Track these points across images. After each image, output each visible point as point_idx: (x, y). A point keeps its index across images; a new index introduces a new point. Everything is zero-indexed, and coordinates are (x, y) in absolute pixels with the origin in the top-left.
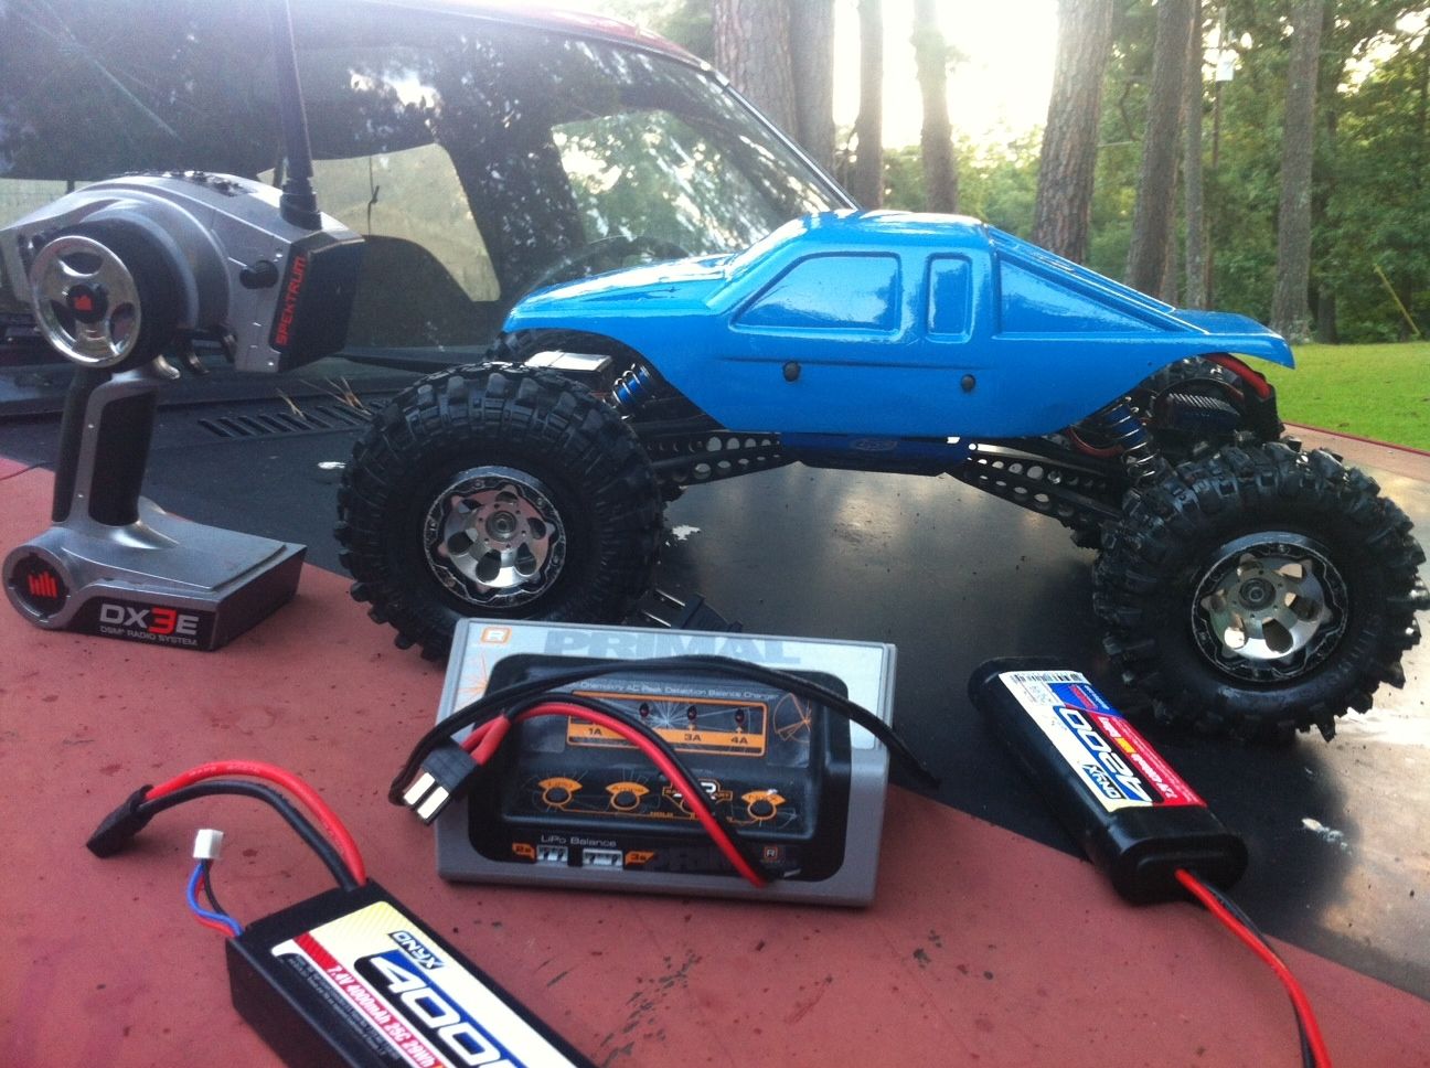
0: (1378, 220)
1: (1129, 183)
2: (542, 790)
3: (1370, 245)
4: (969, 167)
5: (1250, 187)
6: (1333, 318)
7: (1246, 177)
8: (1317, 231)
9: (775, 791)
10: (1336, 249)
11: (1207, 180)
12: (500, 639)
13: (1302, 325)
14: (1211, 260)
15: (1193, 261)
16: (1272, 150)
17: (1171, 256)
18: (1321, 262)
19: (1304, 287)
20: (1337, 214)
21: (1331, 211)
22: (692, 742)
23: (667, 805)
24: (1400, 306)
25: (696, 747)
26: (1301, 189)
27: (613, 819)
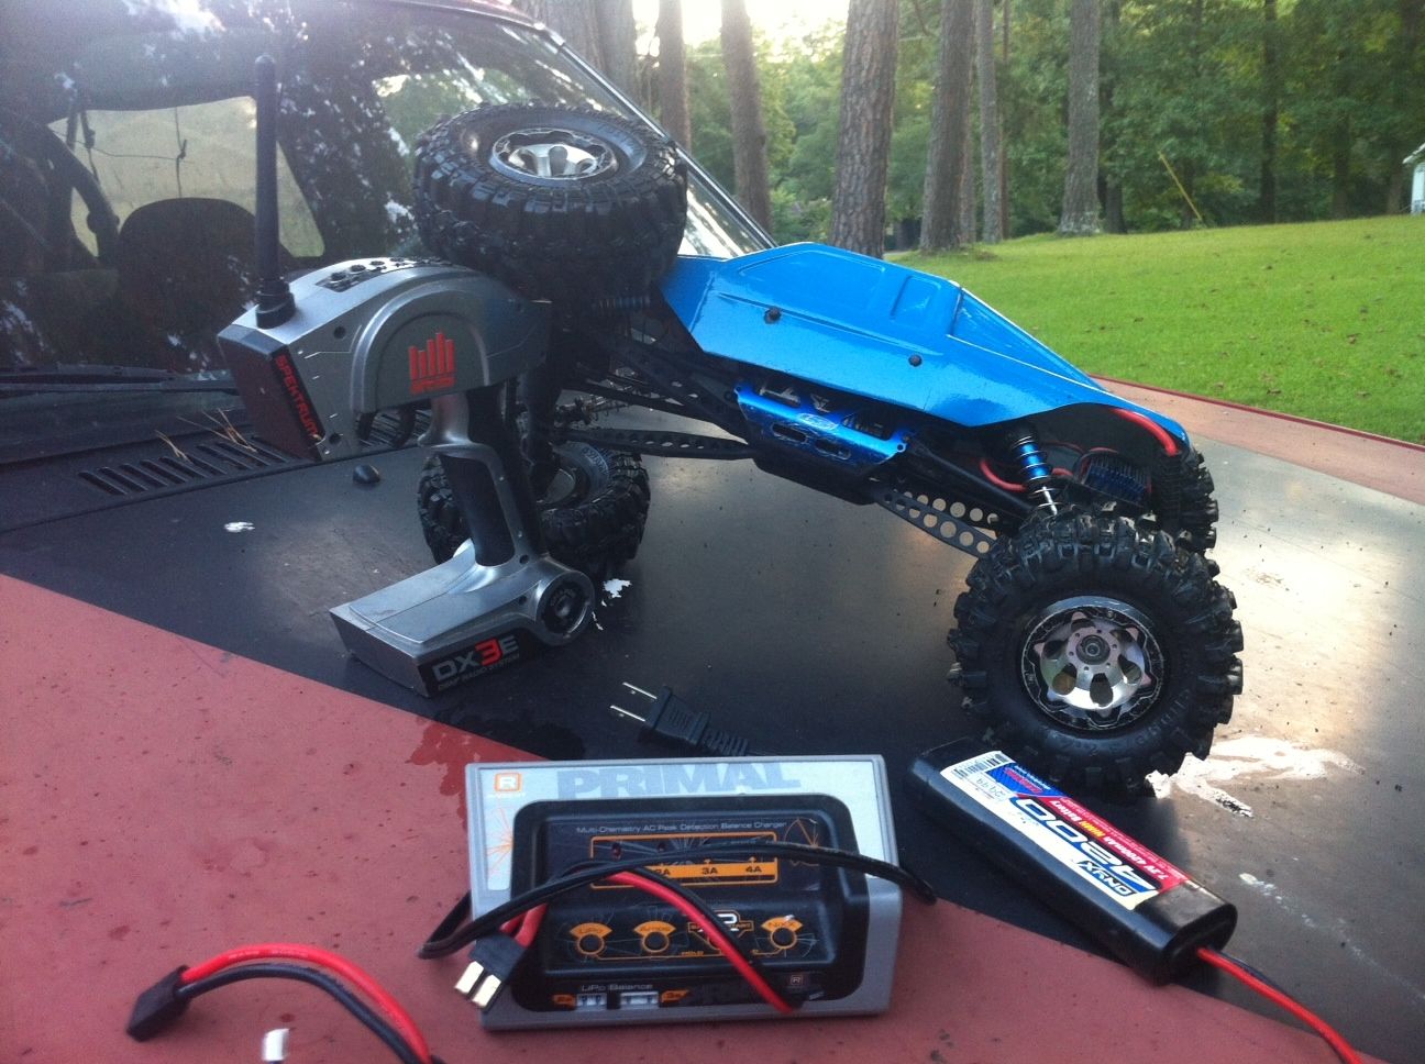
0: (1160, 109)
1: (923, 76)
2: (575, 938)
3: (1153, 135)
4: (766, 64)
5: (1039, 78)
6: (1121, 205)
7: (1034, 69)
8: (1103, 121)
9: (791, 916)
10: (1122, 139)
11: (999, 74)
12: (513, 786)
13: (1092, 217)
14: (1005, 153)
15: (988, 157)
16: (1058, 42)
17: (968, 153)
18: (1108, 152)
19: (1093, 178)
20: (1121, 103)
21: (1117, 101)
22: (709, 875)
23: (695, 943)
24: (1183, 192)
25: (713, 879)
26: (1089, 82)
27: (647, 963)
